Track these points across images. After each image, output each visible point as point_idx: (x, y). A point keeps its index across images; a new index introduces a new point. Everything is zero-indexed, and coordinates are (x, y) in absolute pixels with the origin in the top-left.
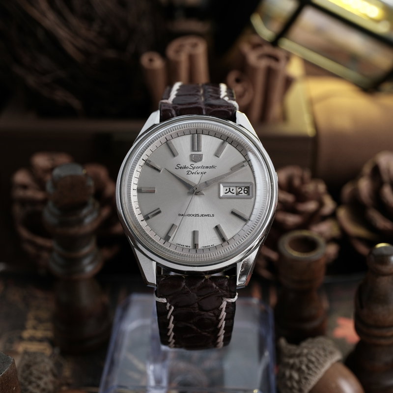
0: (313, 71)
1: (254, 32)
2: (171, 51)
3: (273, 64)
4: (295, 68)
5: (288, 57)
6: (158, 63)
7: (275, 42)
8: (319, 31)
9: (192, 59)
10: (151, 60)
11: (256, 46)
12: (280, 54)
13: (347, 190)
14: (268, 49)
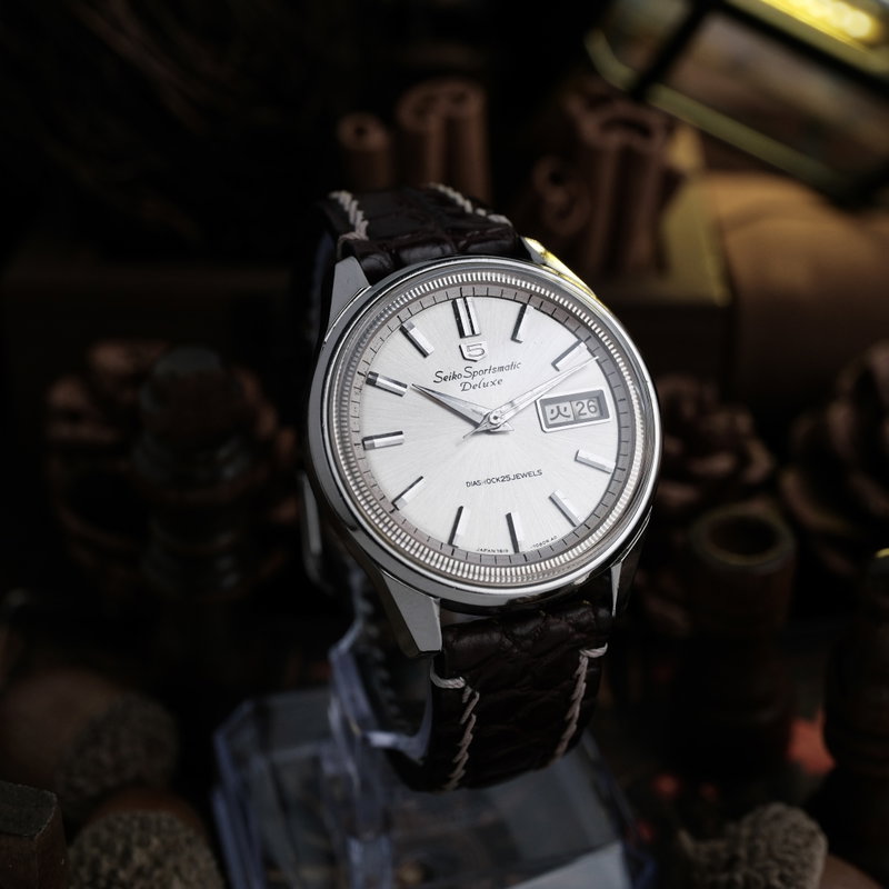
0: (723, 158)
1: (591, 69)
2: (406, 113)
3: (637, 142)
4: (683, 153)
5: (671, 126)
6: (376, 138)
7: (640, 91)
8: (735, 68)
9: (452, 128)
10: (360, 132)
11: (596, 102)
12: (654, 121)
13: (802, 429)
14: (623, 109)
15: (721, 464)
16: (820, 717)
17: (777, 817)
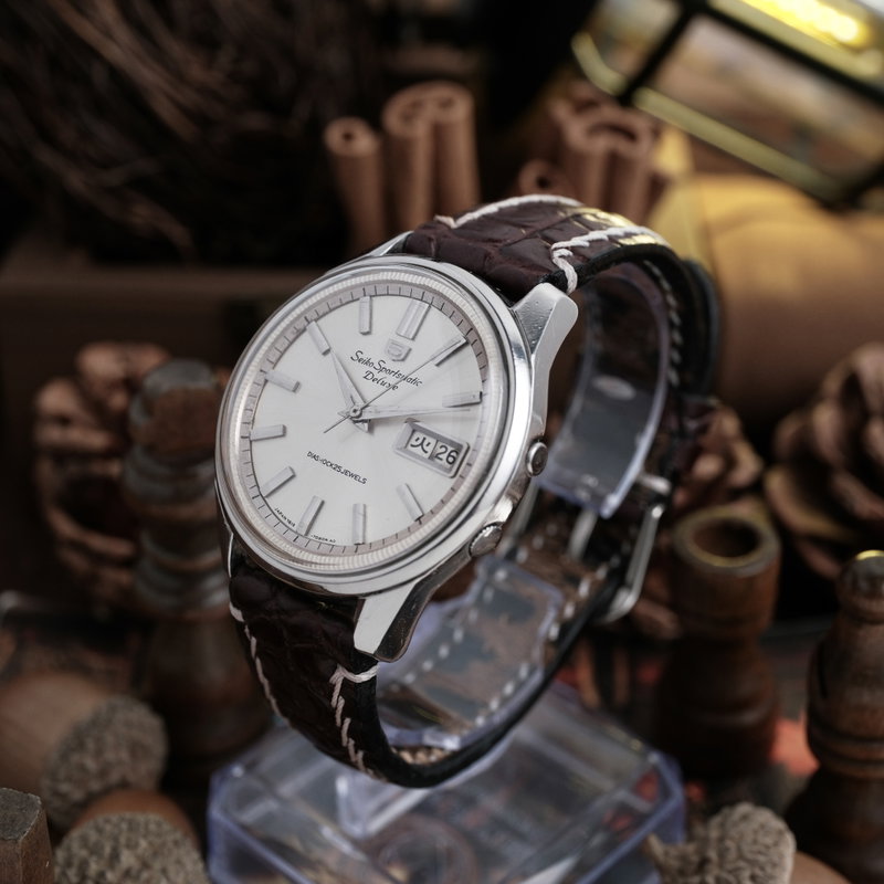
0: (711, 161)
1: (580, 74)
2: (393, 118)
3: (622, 146)
4: (671, 157)
5: (657, 131)
6: (364, 143)
7: (626, 97)
8: (723, 72)
9: (439, 133)
10: (348, 137)
11: (583, 107)
12: (639, 124)
13: (788, 431)
14: (610, 113)
15: (707, 467)
16: (803, 717)
17: (745, 818)
